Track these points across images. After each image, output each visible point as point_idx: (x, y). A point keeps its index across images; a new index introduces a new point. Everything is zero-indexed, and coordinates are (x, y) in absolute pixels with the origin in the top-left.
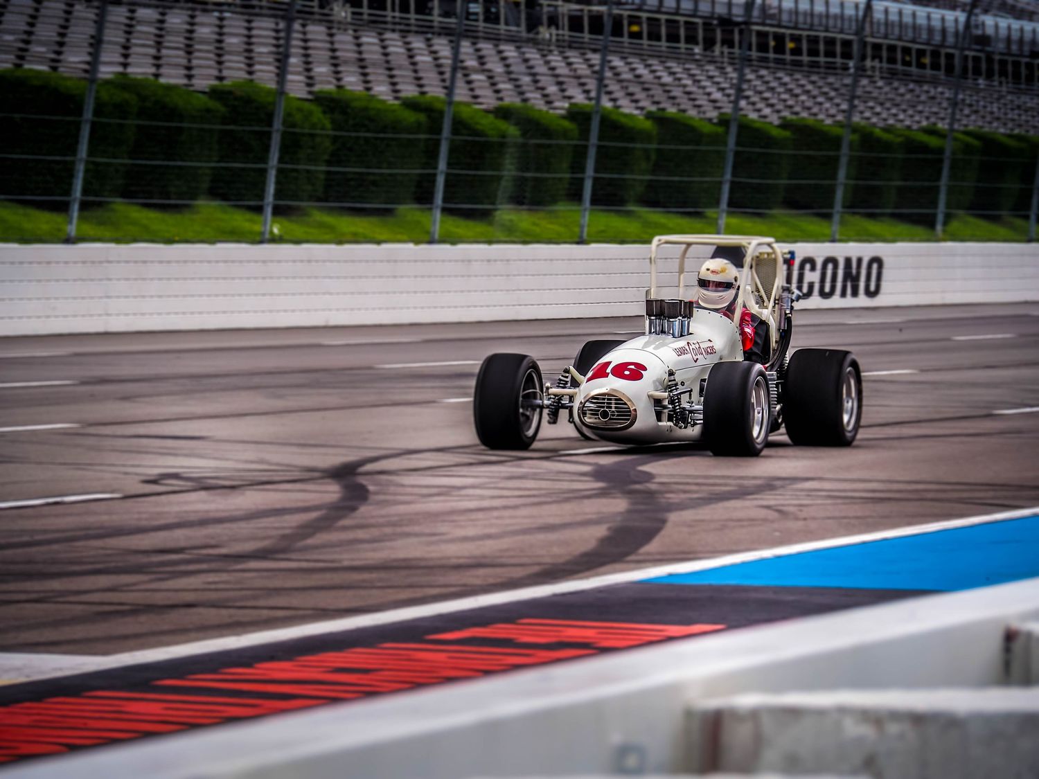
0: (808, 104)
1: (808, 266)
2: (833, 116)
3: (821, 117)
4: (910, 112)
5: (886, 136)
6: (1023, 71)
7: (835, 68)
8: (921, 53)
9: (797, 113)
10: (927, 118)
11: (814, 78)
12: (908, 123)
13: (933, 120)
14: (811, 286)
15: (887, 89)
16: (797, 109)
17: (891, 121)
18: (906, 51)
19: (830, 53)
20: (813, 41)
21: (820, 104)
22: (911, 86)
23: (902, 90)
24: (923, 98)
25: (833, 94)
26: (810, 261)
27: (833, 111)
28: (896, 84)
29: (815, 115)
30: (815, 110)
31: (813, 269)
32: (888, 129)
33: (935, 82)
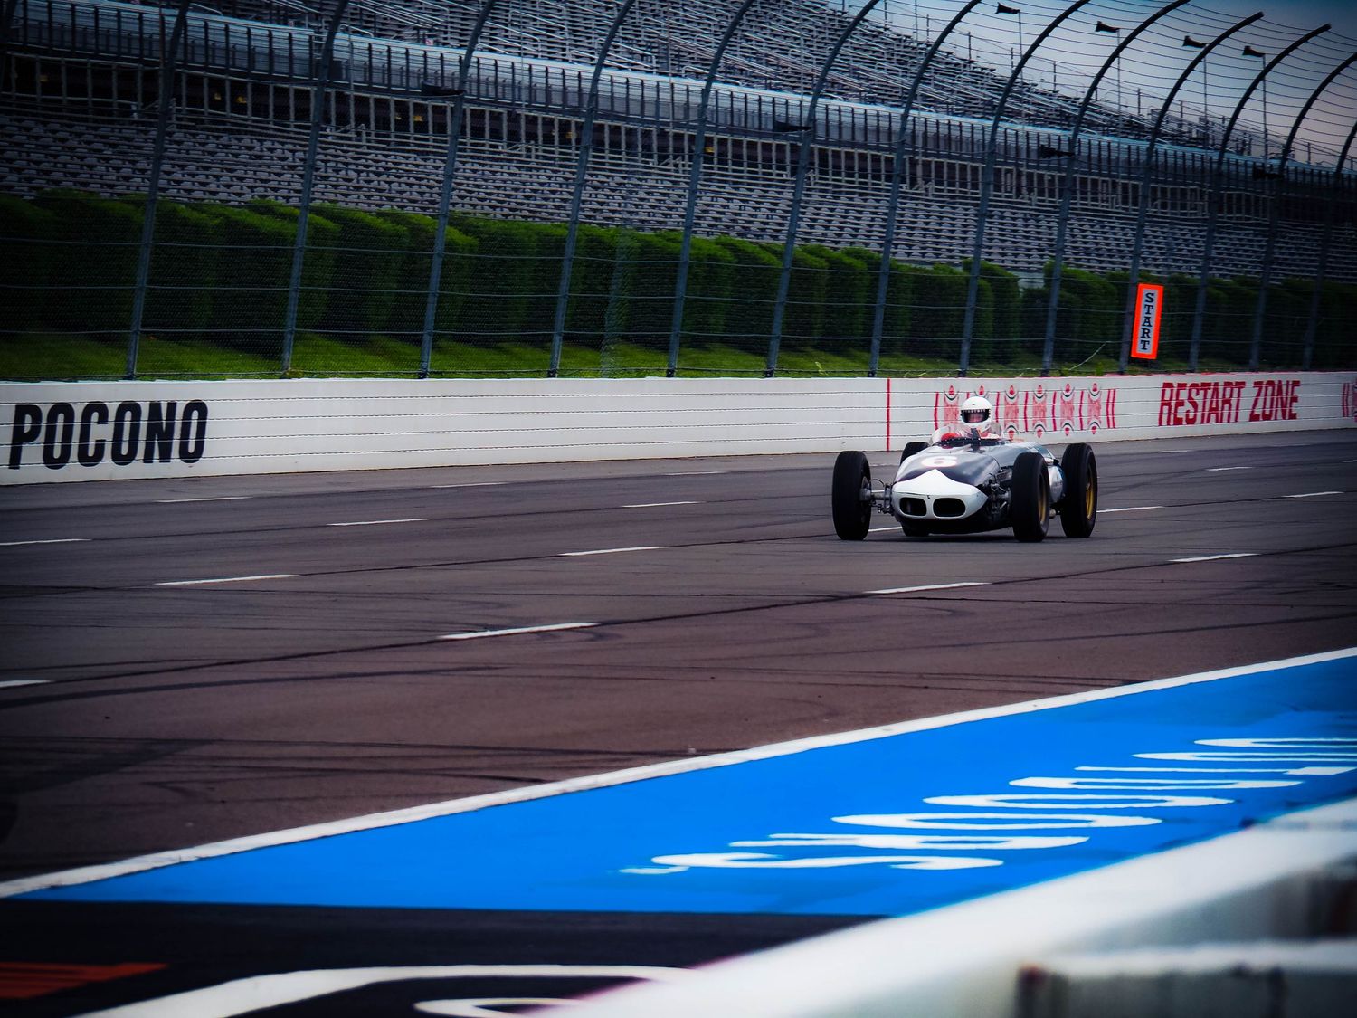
0: (73, 168)
1: (95, 416)
2: (111, 186)
3: (93, 187)
4: (226, 180)
5: (195, 216)
6: (393, 116)
7: (110, 114)
8: (238, 88)
9: (57, 183)
10: (252, 188)
11: (80, 128)
12: (223, 196)
13: (260, 191)
14: (100, 446)
15: (188, 145)
16: (57, 175)
17: (197, 194)
18: (217, 85)
19: (103, 91)
20: (77, 71)
21: (91, 167)
22: (225, 139)
23: (211, 146)
24: (244, 157)
25: (108, 152)
26: (98, 408)
27: (111, 179)
28: (202, 137)
29: (85, 184)
30: (83, 177)
31: (103, 419)
32: (197, 206)
33: (261, 134)
